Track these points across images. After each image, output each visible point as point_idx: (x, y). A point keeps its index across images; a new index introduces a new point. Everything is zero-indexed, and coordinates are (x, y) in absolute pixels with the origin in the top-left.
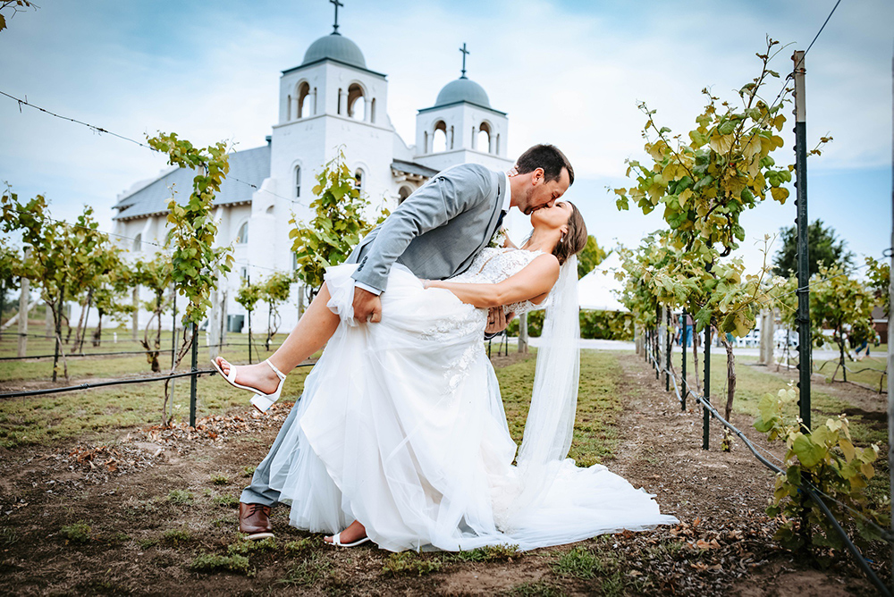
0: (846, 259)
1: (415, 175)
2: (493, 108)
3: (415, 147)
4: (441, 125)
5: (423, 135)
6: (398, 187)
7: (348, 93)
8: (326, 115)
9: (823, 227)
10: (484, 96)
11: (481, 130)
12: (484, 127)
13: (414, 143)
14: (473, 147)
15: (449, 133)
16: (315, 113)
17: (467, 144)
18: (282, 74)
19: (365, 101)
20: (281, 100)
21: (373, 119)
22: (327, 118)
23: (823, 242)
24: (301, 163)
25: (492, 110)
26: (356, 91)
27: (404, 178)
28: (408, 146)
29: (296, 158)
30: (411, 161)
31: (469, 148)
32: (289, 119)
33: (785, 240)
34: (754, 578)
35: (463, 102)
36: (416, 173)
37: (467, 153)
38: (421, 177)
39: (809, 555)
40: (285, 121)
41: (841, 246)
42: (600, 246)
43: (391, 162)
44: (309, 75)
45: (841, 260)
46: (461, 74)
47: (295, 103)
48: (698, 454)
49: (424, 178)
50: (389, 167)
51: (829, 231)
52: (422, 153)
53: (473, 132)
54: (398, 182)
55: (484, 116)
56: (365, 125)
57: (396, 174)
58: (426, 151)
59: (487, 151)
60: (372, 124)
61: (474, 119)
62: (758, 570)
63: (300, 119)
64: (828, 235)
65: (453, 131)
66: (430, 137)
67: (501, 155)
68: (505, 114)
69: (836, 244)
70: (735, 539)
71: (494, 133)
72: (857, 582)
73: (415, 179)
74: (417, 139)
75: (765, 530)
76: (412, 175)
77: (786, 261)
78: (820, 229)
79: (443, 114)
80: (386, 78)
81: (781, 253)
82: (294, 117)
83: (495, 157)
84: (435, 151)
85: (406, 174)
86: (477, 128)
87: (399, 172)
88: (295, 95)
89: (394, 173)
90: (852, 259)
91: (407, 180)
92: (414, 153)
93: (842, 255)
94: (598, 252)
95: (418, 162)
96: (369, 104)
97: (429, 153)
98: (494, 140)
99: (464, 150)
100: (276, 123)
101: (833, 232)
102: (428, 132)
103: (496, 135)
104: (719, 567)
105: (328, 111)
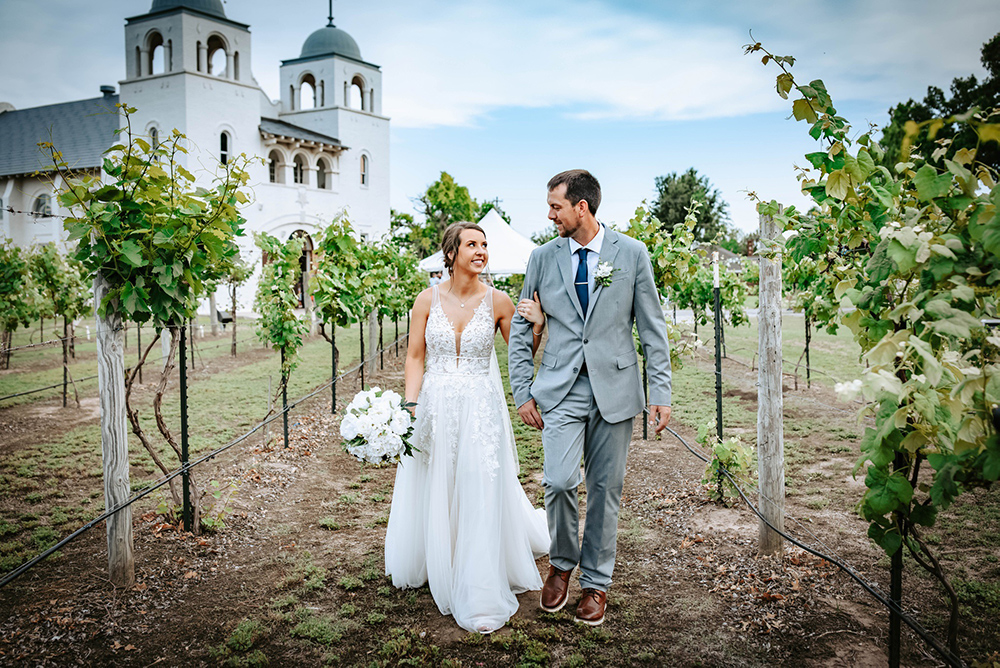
0: (720, 209)
1: (286, 138)
2: (364, 60)
3: (280, 102)
4: (309, 78)
5: (288, 89)
6: (268, 150)
7: (207, 47)
8: (185, 72)
9: (698, 176)
10: (354, 47)
11: (353, 83)
12: (357, 81)
13: (278, 98)
14: (345, 105)
15: (319, 89)
16: (171, 70)
17: (339, 102)
18: (126, 22)
19: (227, 55)
20: (128, 52)
21: (236, 76)
22: (187, 75)
23: (697, 192)
24: (158, 125)
25: (364, 63)
26: (215, 43)
27: (275, 141)
28: (272, 100)
29: (152, 119)
30: (276, 118)
31: (342, 105)
32: (139, 74)
33: (661, 191)
34: (698, 515)
35: (332, 54)
36: (286, 135)
37: (340, 111)
38: (293, 140)
39: (722, 502)
40: (134, 77)
41: (714, 196)
42: (472, 198)
43: (259, 122)
44: (161, 24)
45: (714, 210)
46: (327, 22)
47: (144, 57)
48: (642, 443)
49: (297, 140)
50: (257, 129)
51: (703, 180)
52: (289, 110)
53: (345, 88)
54: (268, 146)
55: (355, 69)
56: (228, 82)
57: (266, 137)
58: (293, 108)
59: (359, 108)
60: (237, 82)
61: (345, 73)
62: (699, 511)
63: (151, 76)
64: (702, 184)
65: (323, 87)
66: (296, 92)
67: (376, 113)
68: (378, 67)
69: (710, 194)
70: (684, 497)
71: (367, 89)
72: (744, 512)
73: (286, 141)
74: (282, 94)
75: (697, 491)
76: (283, 138)
77: (662, 213)
78: (694, 179)
79: (312, 67)
80: (249, 29)
81: (657, 204)
82: (145, 74)
83: (370, 115)
84: (303, 108)
85: (276, 136)
86: (349, 82)
87: (269, 134)
88: (144, 46)
89: (263, 136)
90: (725, 209)
91: (278, 142)
92: (279, 109)
93: (716, 205)
94: (472, 205)
95: (284, 119)
96: (232, 59)
97: (296, 110)
98: (367, 96)
99: (337, 108)
100: (124, 78)
101: (707, 181)
102: (295, 87)
103: (370, 90)
104: (680, 512)
105: (187, 67)
